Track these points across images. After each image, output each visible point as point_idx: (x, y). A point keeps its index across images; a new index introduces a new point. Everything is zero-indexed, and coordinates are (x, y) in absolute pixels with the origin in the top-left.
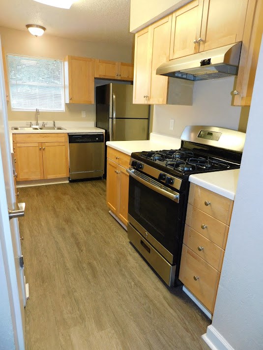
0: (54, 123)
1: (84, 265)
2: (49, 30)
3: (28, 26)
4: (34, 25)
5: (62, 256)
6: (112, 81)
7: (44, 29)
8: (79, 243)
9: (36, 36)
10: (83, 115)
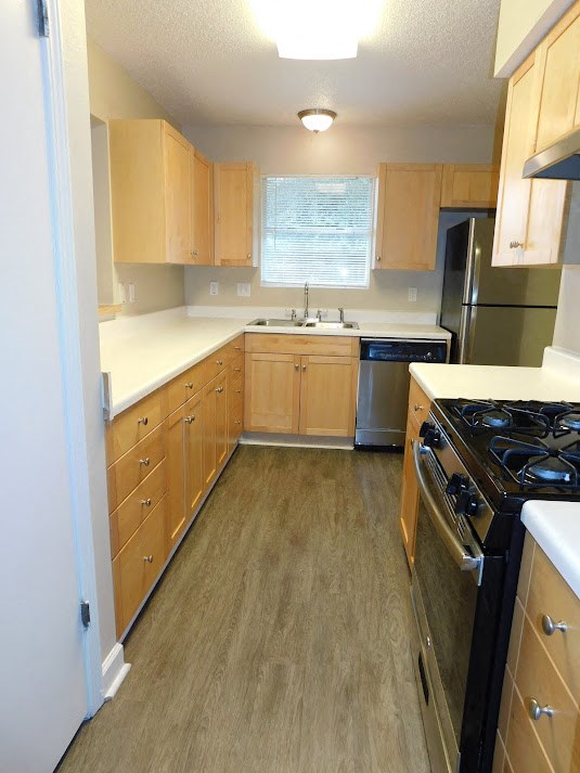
0: (342, 312)
1: (265, 669)
2: (342, 116)
3: (302, 114)
4: (315, 110)
5: (234, 625)
6: (475, 214)
7: (333, 114)
8: (288, 604)
9: (316, 132)
10: (412, 297)
